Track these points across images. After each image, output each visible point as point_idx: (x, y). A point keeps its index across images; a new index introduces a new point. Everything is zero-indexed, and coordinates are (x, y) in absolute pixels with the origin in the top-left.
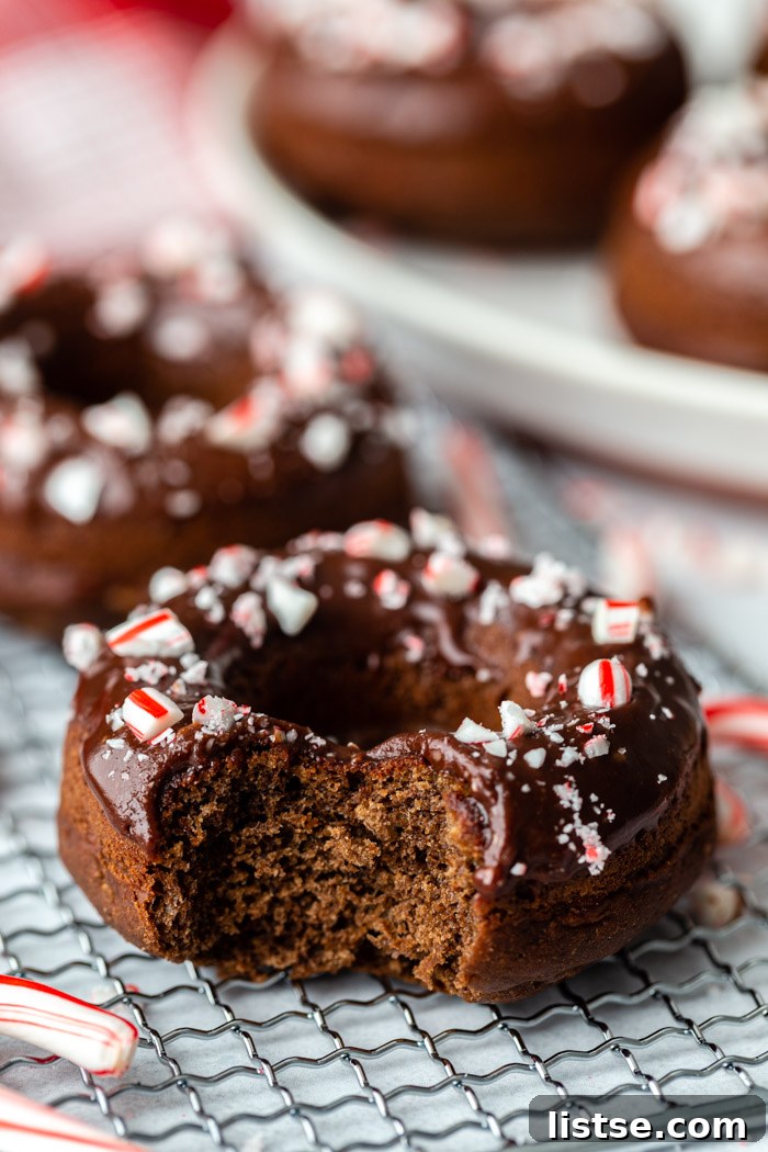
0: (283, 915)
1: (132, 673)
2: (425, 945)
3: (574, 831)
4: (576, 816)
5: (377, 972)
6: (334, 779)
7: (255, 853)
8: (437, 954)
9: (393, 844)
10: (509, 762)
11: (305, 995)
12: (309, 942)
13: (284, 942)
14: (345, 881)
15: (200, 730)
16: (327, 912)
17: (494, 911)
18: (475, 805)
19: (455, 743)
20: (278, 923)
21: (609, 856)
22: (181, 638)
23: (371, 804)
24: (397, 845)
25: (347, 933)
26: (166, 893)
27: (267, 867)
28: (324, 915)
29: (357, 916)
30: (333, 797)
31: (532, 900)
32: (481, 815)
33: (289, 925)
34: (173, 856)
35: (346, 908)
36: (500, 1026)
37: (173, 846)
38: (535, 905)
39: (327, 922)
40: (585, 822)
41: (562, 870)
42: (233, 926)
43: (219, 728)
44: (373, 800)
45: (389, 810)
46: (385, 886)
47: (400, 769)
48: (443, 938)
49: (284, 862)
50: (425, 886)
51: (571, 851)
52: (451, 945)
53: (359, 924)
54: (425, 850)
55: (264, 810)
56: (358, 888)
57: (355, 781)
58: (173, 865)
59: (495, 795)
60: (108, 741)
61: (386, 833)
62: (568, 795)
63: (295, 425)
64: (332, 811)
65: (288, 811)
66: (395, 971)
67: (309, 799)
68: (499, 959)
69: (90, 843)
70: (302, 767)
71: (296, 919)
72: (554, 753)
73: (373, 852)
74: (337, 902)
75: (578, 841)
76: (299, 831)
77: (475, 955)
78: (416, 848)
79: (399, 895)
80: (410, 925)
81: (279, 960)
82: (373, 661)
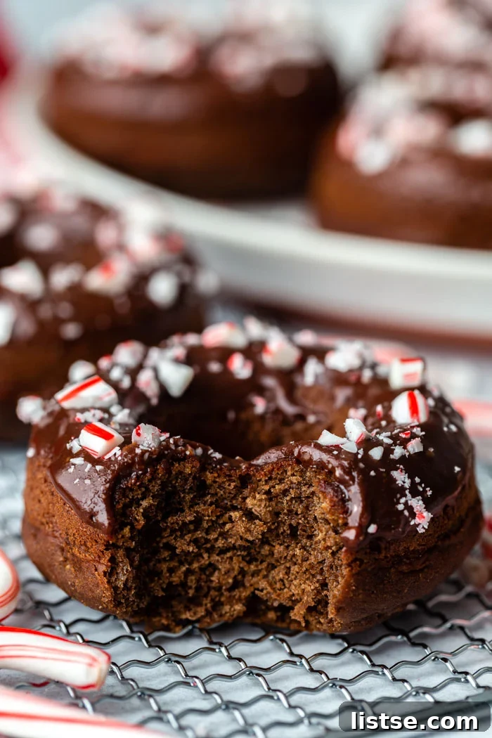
0: (194, 582)
1: (81, 417)
2: (298, 594)
3: (407, 502)
4: (407, 492)
5: (258, 621)
6: (231, 481)
7: (176, 536)
8: (308, 600)
9: (273, 524)
10: (360, 456)
11: (210, 638)
12: (212, 600)
13: (195, 602)
14: (239, 553)
15: (138, 447)
16: (226, 577)
17: (355, 560)
18: (338, 486)
19: (319, 447)
20: (190, 588)
21: (432, 518)
22: (109, 394)
23: (258, 496)
24: (276, 524)
25: (240, 592)
26: (118, 565)
27: (184, 545)
28: (223, 579)
29: (246, 579)
30: (230, 493)
31: (380, 552)
32: (343, 493)
33: (198, 589)
34: (123, 537)
35: (239, 574)
36: (351, 650)
37: (123, 530)
38: (382, 556)
39: (225, 584)
40: (413, 496)
41: (400, 530)
42: (160, 590)
43: (151, 446)
44: (259, 493)
45: (270, 500)
46: (267, 556)
47: (278, 469)
48: (312, 587)
49: (196, 542)
50: (298, 552)
51: (405, 516)
52: (319, 592)
53: (248, 585)
54: (297, 526)
55: (181, 505)
56: (248, 559)
57: (245, 481)
58: (123, 543)
59: (353, 479)
60: (71, 460)
61: (268, 516)
62: (401, 477)
63: (142, 279)
64: (229, 503)
65: (199, 504)
66: (272, 619)
67: (213, 495)
68: (359, 595)
69: (56, 537)
70: (208, 473)
71: (203, 584)
72: (388, 450)
73: (262, 528)
74: (233, 569)
75: (410, 509)
76: (207, 518)
77: (343, 593)
78: (290, 525)
79: (277, 561)
80: (286, 582)
81: (192, 614)
82: (231, 415)
